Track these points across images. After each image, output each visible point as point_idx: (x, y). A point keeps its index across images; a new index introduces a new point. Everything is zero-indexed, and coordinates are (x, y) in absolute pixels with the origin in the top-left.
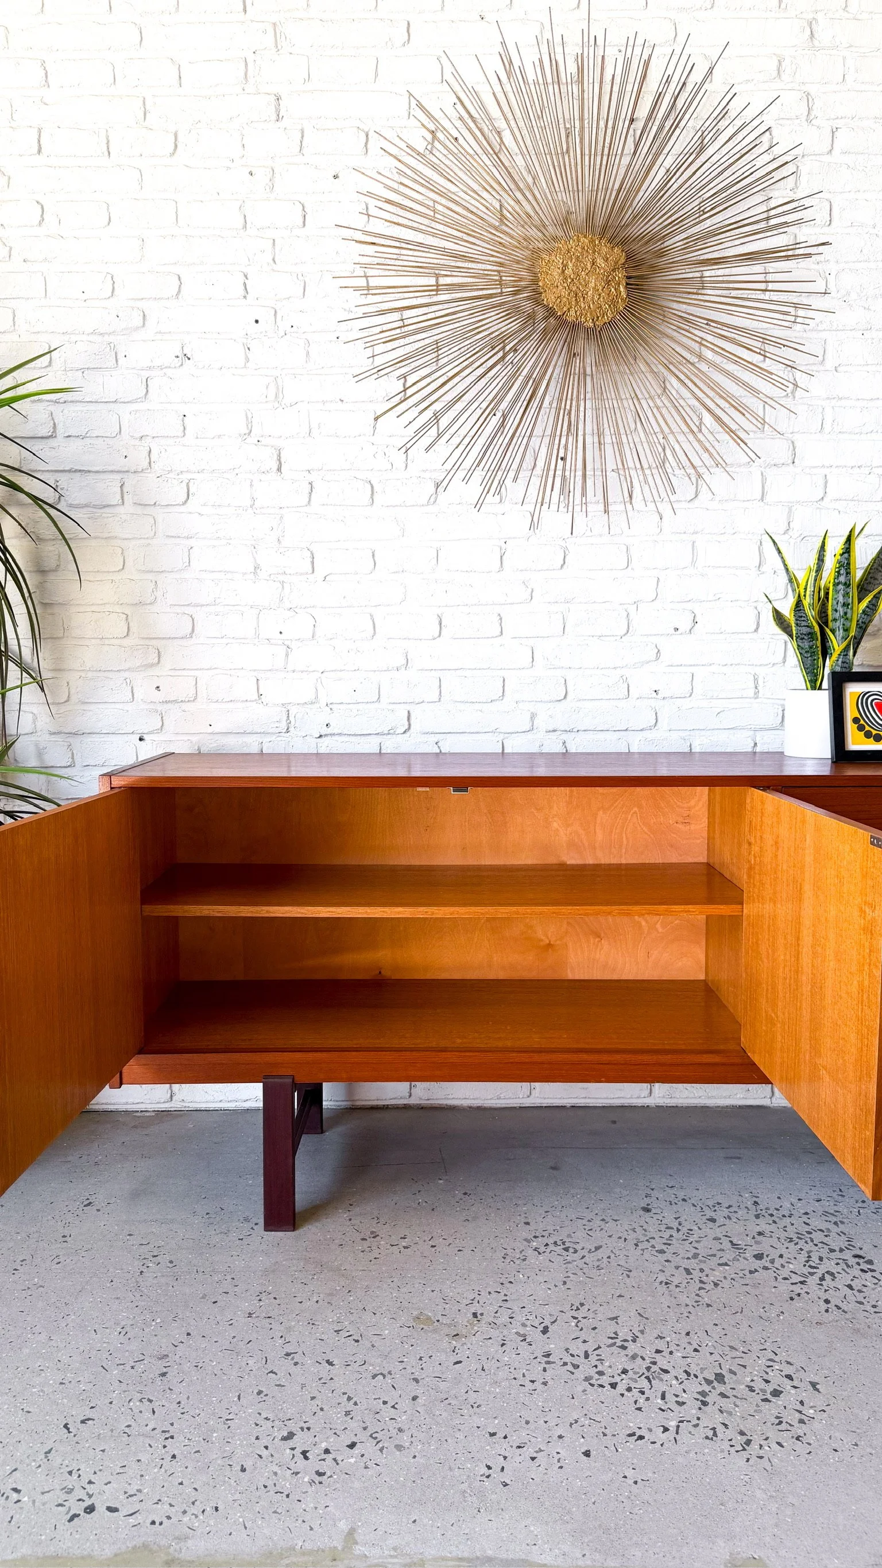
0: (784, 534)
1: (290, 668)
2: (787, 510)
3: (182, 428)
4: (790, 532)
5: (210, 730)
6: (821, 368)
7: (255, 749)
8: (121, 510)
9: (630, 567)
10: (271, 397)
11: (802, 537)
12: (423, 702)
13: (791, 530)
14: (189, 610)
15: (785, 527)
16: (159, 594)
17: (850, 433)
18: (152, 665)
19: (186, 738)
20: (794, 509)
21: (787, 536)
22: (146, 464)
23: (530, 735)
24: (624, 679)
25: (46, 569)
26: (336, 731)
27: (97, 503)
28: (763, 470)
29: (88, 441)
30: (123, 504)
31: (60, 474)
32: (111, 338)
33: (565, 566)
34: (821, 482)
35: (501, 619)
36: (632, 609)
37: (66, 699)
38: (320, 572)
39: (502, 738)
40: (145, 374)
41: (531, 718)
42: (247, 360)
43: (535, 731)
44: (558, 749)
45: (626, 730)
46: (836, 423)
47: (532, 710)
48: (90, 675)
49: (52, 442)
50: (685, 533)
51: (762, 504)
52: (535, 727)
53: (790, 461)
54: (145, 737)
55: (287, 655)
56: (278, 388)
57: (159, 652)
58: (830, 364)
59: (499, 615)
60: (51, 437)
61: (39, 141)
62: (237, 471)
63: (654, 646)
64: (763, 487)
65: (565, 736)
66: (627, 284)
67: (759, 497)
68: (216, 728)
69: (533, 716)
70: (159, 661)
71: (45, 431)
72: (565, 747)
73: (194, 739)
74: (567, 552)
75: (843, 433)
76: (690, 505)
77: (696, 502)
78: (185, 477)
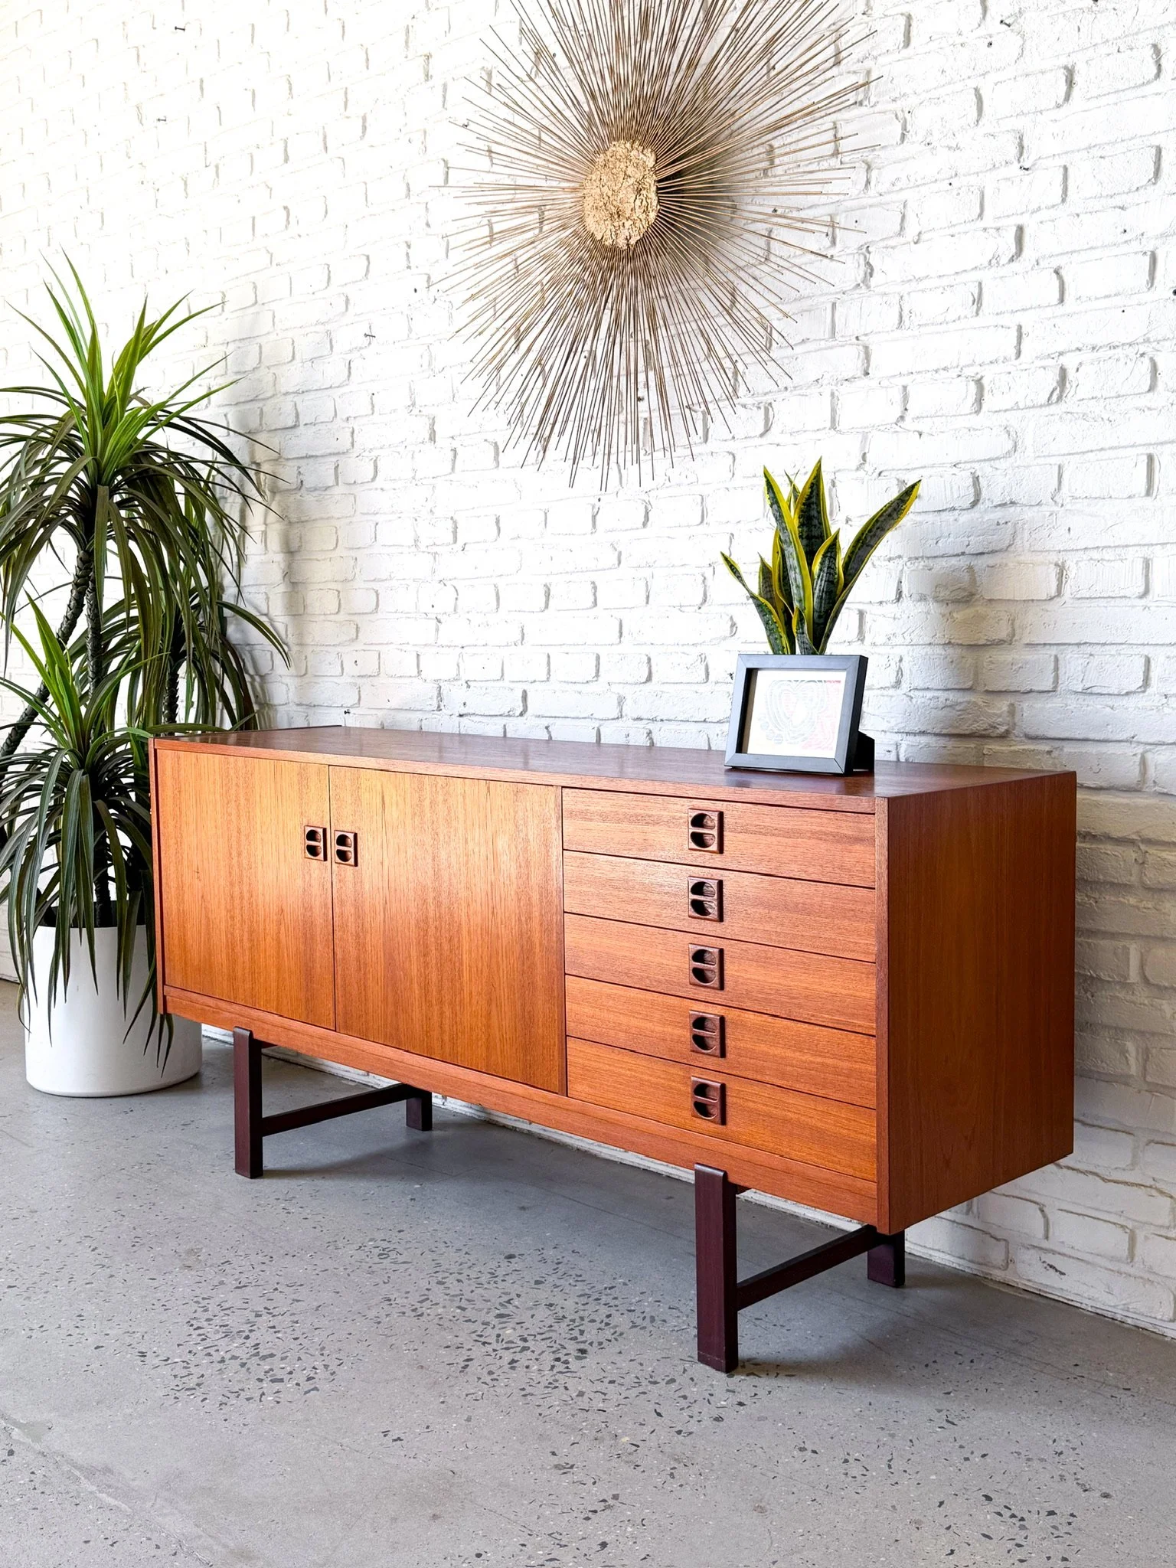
0: (857, 469)
1: (439, 643)
2: (860, 437)
3: (371, 407)
4: (867, 467)
5: (388, 705)
6: (902, 240)
7: (415, 727)
8: (337, 490)
9: (705, 522)
10: (425, 366)
11: (878, 472)
12: (535, 681)
13: (867, 465)
14: (376, 586)
15: (858, 460)
16: (357, 570)
17: (933, 324)
18: (353, 640)
19: (374, 712)
20: (870, 435)
21: (861, 473)
22: (349, 446)
23: (619, 723)
24: (703, 658)
25: (292, 550)
26: (472, 711)
27: (321, 485)
28: (834, 388)
29: (318, 427)
30: (337, 484)
31: (301, 461)
32: (328, 327)
33: (649, 523)
34: (898, 397)
35: (595, 588)
36: (709, 572)
37: (303, 672)
38: (460, 543)
39: (597, 725)
40: (348, 357)
41: (619, 703)
42: (410, 330)
43: (624, 719)
44: (643, 741)
45: (705, 721)
46: (913, 315)
47: (622, 693)
48: (318, 649)
49: (298, 431)
50: (755, 476)
51: (832, 432)
52: (624, 714)
53: (860, 373)
54: (351, 710)
55: (437, 630)
56: (431, 356)
57: (357, 628)
58: (911, 232)
59: (593, 583)
60: (294, 427)
61: (286, 150)
62: (405, 444)
63: (729, 618)
64: (833, 410)
65: (651, 726)
66: (658, 189)
67: (828, 425)
68: (393, 704)
69: (621, 701)
70: (357, 636)
71: (290, 423)
72: (651, 739)
73: (380, 713)
74: (650, 508)
75: (926, 325)
76: (763, 441)
77: (769, 436)
78: (374, 454)
